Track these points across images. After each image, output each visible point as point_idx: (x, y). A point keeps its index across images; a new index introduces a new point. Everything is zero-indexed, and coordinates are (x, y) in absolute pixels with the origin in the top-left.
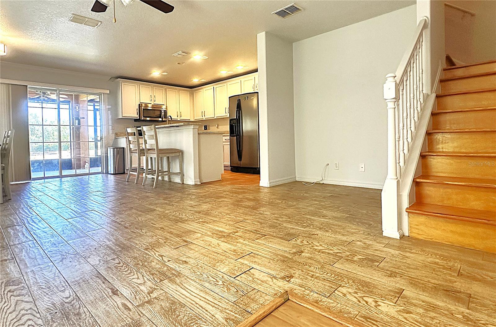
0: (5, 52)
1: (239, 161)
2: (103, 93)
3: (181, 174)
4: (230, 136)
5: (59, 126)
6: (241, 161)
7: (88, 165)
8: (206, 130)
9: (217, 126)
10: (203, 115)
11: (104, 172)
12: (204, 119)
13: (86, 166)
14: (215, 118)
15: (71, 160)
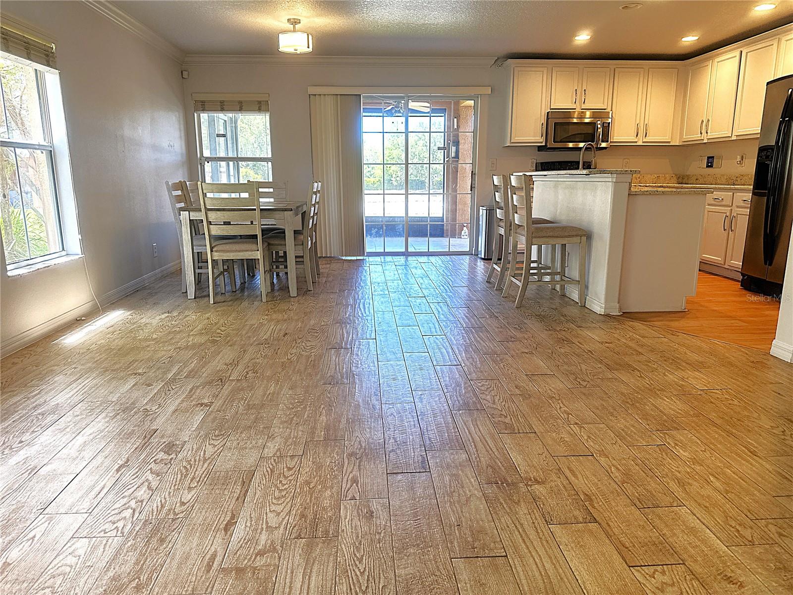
0: (308, 47)
1: (766, 264)
2: (481, 95)
3: (584, 285)
4: (754, 194)
5: (407, 164)
6: (770, 264)
7: (467, 231)
8: (710, 169)
9: (739, 159)
10: (704, 131)
11: (473, 253)
12: (705, 141)
13: (463, 233)
14: (734, 138)
15: (442, 219)
